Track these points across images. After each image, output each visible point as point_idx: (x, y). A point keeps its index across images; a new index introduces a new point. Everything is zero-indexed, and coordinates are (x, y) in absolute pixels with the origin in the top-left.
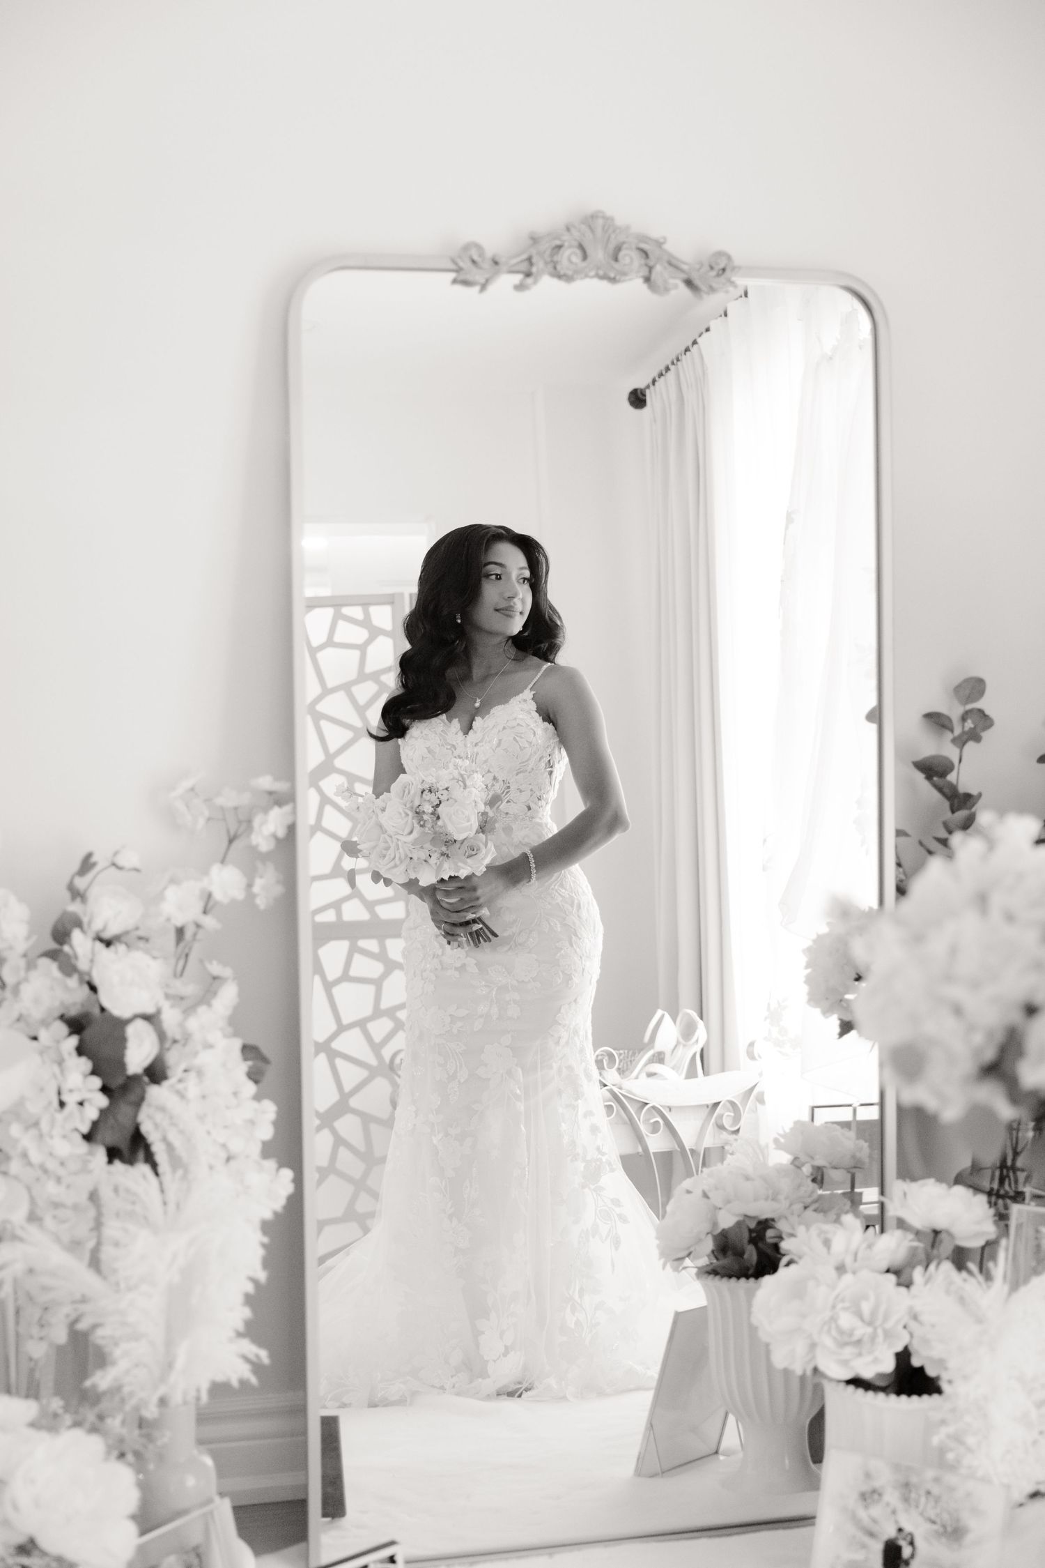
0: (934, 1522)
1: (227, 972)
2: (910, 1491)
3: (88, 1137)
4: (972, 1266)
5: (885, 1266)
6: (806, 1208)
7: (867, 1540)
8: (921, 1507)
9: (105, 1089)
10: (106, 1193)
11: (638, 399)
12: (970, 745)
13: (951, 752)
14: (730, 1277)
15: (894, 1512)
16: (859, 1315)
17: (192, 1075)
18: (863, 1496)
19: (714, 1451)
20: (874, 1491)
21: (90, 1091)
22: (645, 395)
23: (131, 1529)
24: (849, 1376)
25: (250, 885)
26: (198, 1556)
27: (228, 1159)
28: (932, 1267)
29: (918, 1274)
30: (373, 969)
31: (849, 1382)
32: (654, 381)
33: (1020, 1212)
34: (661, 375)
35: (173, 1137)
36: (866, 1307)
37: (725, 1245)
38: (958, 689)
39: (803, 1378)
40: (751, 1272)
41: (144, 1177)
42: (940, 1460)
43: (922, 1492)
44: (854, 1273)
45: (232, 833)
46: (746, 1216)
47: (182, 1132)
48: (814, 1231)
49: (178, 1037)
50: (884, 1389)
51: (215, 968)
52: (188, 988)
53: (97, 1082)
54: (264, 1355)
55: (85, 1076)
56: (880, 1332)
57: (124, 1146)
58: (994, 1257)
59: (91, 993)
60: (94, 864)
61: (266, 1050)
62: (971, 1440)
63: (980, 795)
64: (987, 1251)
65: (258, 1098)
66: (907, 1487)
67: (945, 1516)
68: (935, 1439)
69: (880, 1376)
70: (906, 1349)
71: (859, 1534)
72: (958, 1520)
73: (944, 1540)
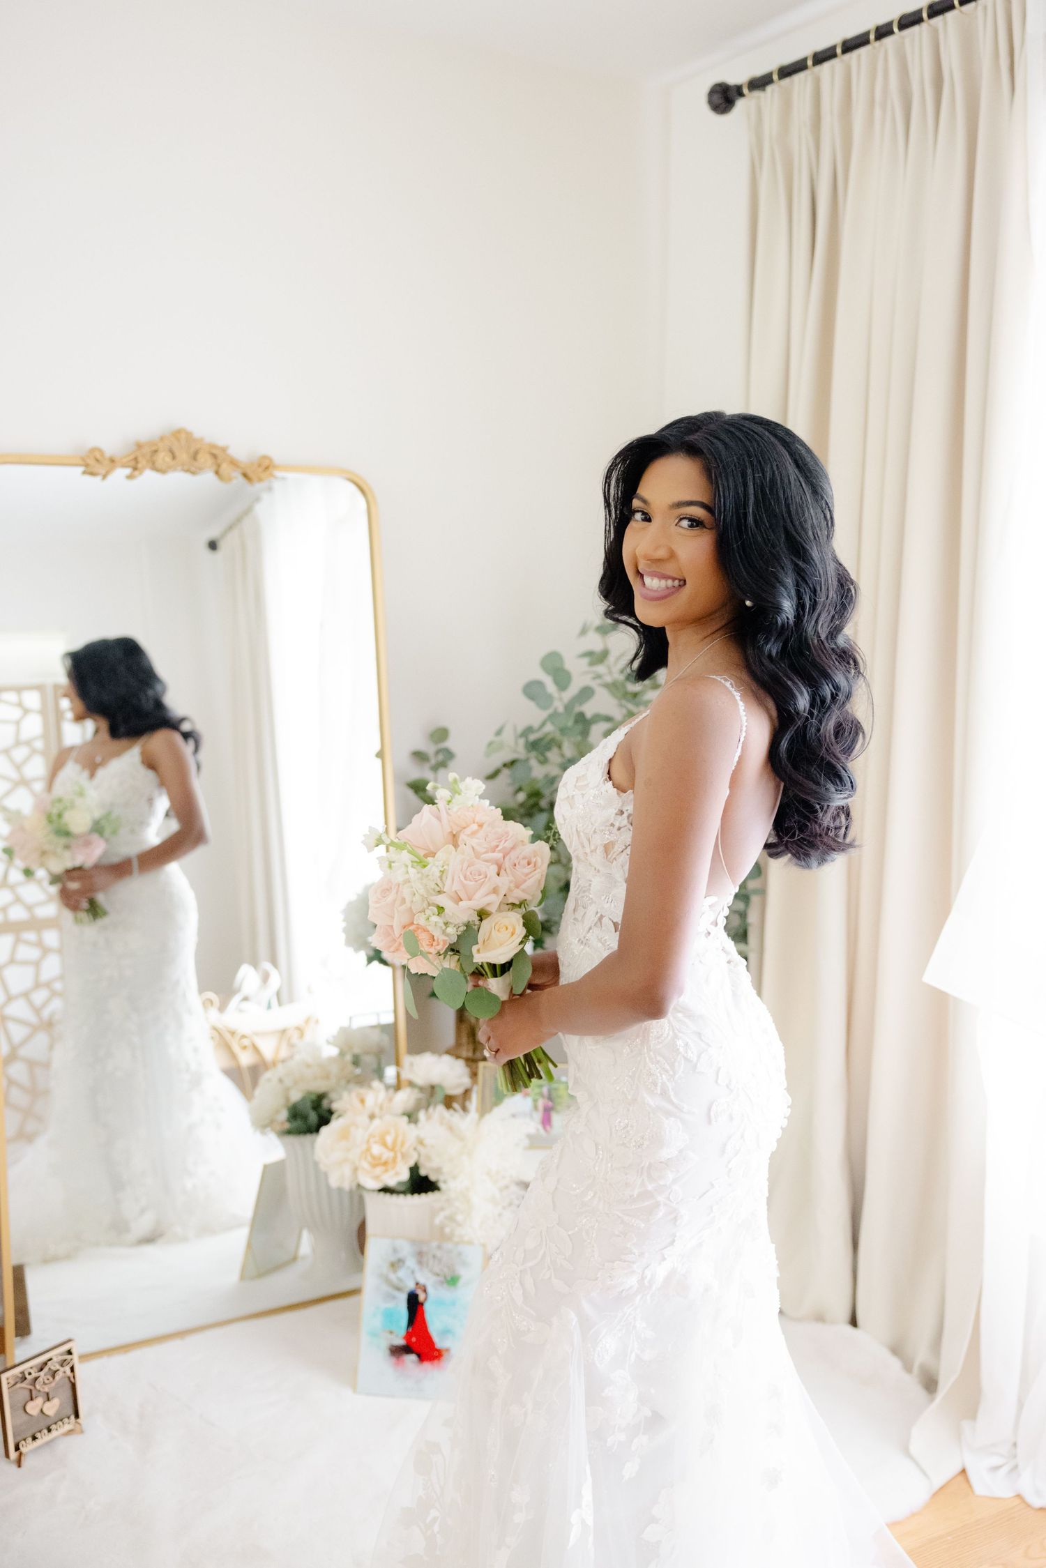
0: (438, 1275)
2: (423, 1257)
4: (456, 1105)
5: (400, 1111)
6: (348, 1082)
7: (396, 1293)
8: (430, 1267)
11: (213, 546)
12: (440, 771)
13: (427, 774)
14: (300, 1134)
15: (413, 1272)
16: (384, 1144)
18: (392, 1265)
19: (293, 1258)
20: (400, 1260)
22: (218, 544)
24: (380, 1186)
28: (431, 1109)
29: (422, 1115)
30: (34, 953)
31: (381, 1190)
32: (225, 533)
33: (485, 1067)
34: (229, 529)
36: (389, 1139)
37: (296, 1113)
38: (431, 736)
39: (351, 1192)
40: (314, 1129)
42: (442, 1236)
43: (430, 1257)
44: (381, 1118)
46: (308, 1091)
48: (353, 1095)
50: (404, 1193)
56: (399, 1155)
58: (470, 1099)
62: (460, 1218)
64: (467, 1093)
66: (420, 1256)
67: (446, 1270)
68: (437, 1221)
69: (400, 1183)
70: (416, 1164)
71: (391, 1290)
72: (454, 1271)
73: (445, 1286)
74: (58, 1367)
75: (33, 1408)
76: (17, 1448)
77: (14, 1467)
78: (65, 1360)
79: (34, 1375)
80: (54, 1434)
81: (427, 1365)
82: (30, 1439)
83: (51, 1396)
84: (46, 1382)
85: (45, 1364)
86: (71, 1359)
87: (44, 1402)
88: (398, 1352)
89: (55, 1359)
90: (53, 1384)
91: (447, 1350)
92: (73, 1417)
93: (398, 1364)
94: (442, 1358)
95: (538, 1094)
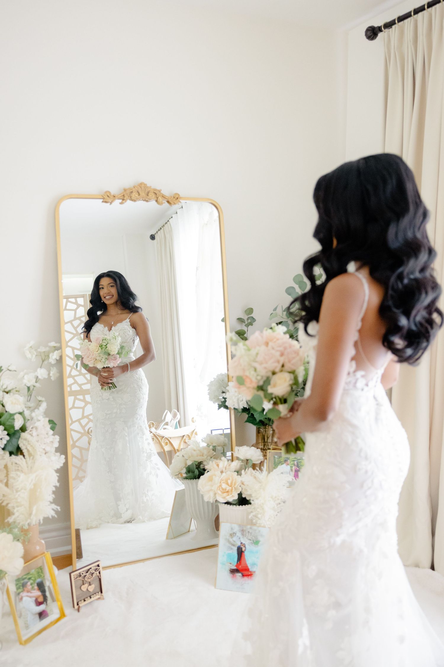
0: (250, 540)
1: (43, 399)
2: (244, 532)
3: (3, 449)
4: (257, 468)
5: (234, 470)
6: (211, 458)
7: (233, 547)
8: (247, 536)
9: (8, 435)
10: (9, 465)
11: (153, 237)
12: (250, 326)
13: (245, 329)
14: (191, 479)
15: (239, 538)
16: (228, 484)
17: (34, 429)
18: (231, 535)
19: (188, 531)
20: (234, 533)
21: (4, 435)
22: (155, 236)
23: (22, 561)
24: (225, 502)
25: (49, 374)
26: (41, 569)
27: (45, 453)
28: (247, 470)
29: (243, 472)
30: (82, 404)
31: (225, 503)
32: (157, 232)
33: (269, 452)
34: (159, 230)
35: (29, 448)
36: (229, 482)
37: (189, 470)
38: (246, 311)
39: (212, 504)
40: (197, 477)
41: (21, 459)
42: (252, 523)
43: (247, 532)
44: (226, 473)
45: (43, 359)
46: (195, 461)
47: (32, 446)
48: (214, 462)
49: (29, 419)
50: (235, 504)
51: (40, 398)
52: (32, 404)
53: (6, 432)
54: (59, 508)
55: (2, 431)
56: (233, 488)
57: (14, 451)
58: (263, 466)
59: (3, 407)
60: (2, 370)
61: (55, 422)
62: (259, 516)
64: (262, 463)
65: (54, 435)
66: (243, 531)
67: (254, 538)
68: (250, 517)
69: (234, 500)
70: (241, 492)
71: (230, 545)
72: (257, 538)
73: (253, 545)
74: (94, 572)
75: (84, 588)
76: (78, 604)
77: (77, 612)
78: (97, 569)
79: (84, 574)
80: (92, 599)
81: (246, 578)
82: (83, 601)
83: (91, 583)
84: (89, 577)
85: (89, 570)
86: (99, 569)
87: (88, 586)
88: (233, 571)
89: (93, 568)
90: (92, 579)
91: (254, 572)
92: (100, 592)
93: (233, 577)
94: (252, 576)
95: (293, 464)
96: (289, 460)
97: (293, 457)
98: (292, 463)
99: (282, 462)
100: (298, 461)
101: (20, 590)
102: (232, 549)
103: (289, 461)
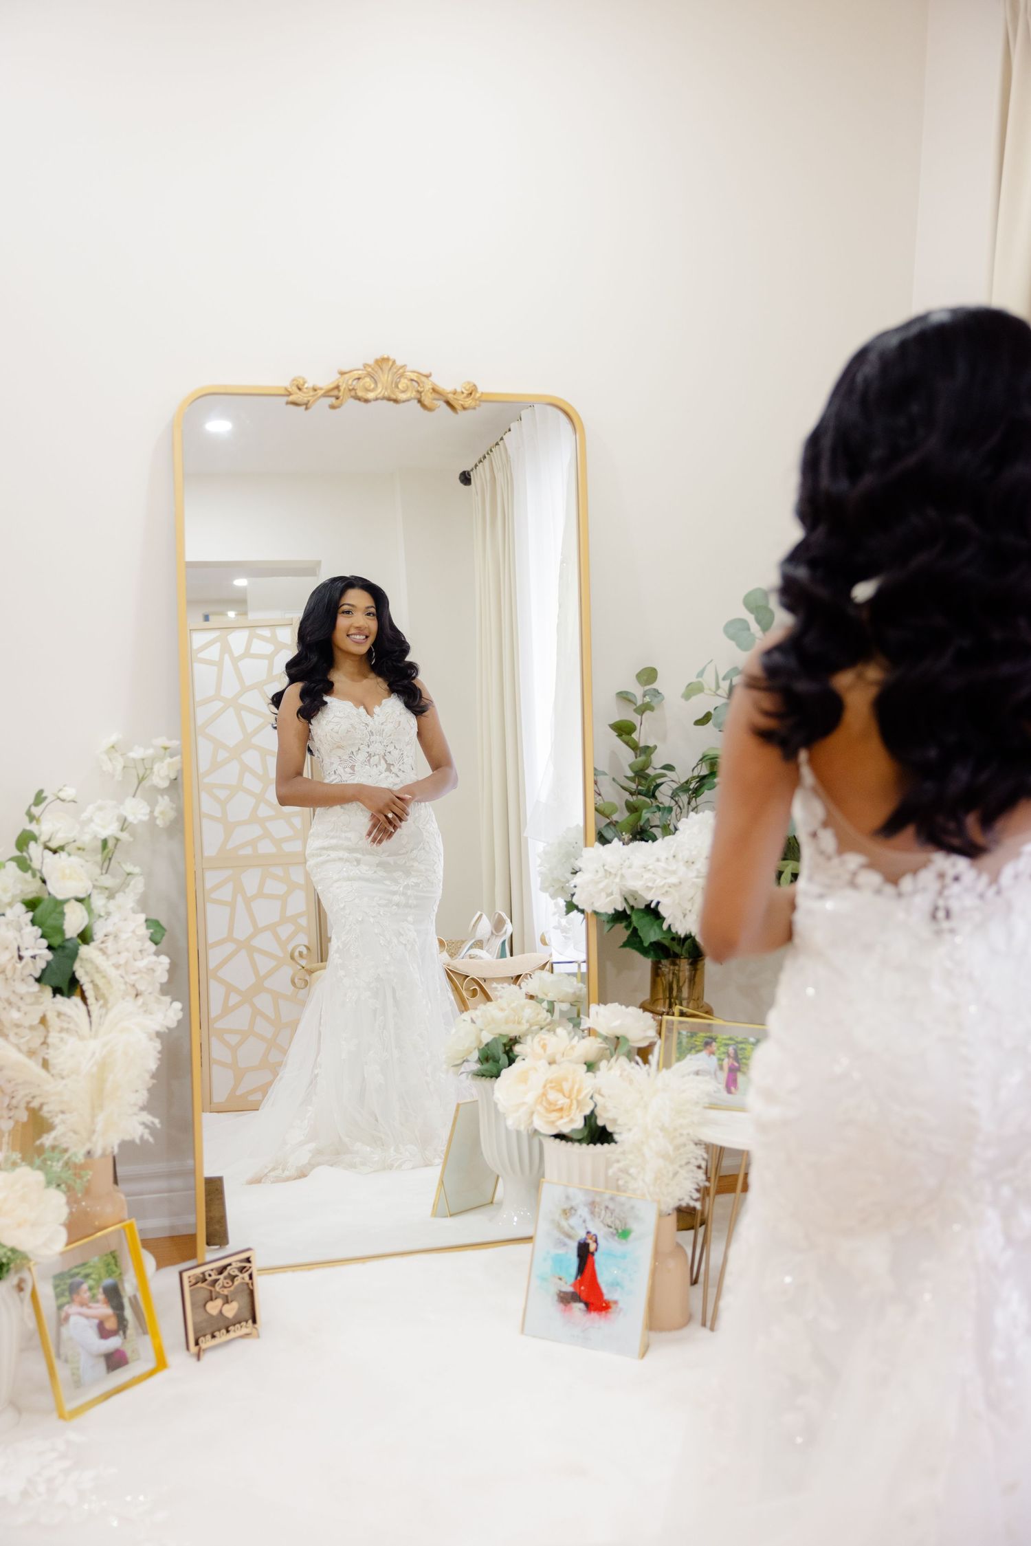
0: (610, 1227)
1: (137, 870)
2: (595, 1207)
3: (38, 980)
5: (580, 1060)
6: (542, 1029)
7: (567, 1240)
8: (602, 1218)
9: (50, 948)
10: (51, 1017)
11: (466, 478)
12: (648, 713)
13: (635, 718)
14: (492, 1077)
15: (584, 1221)
16: (561, 1091)
17: (111, 938)
18: (565, 1212)
19: (490, 1201)
20: (572, 1208)
21: (40, 949)
22: (470, 476)
23: (63, 1235)
24: (555, 1132)
25: (152, 812)
26: (114, 1257)
27: (137, 995)
28: (613, 1060)
29: (602, 1065)
31: (556, 1136)
32: (476, 466)
33: (671, 1021)
34: (480, 461)
35: (100, 982)
36: (566, 1086)
37: (486, 1055)
38: (638, 676)
39: (529, 1136)
41: (76, 1005)
42: (615, 1185)
43: (603, 1207)
44: (560, 1064)
45: (141, 776)
46: (501, 1035)
47: (104, 977)
48: (536, 1039)
49: (102, 914)
50: (580, 1141)
51: (129, 868)
52: (107, 881)
53: (44, 943)
54: (157, 1121)
55: (36, 939)
56: (575, 1102)
57: (65, 987)
58: (652, 1052)
59: (43, 884)
60: (45, 798)
61: (162, 923)
62: (634, 1171)
63: (655, 747)
64: (650, 1046)
65: (157, 954)
66: (592, 1205)
67: (618, 1222)
68: (610, 1172)
69: (574, 1131)
70: (592, 1112)
71: (562, 1237)
72: (626, 1224)
73: (616, 1238)
74: (237, 1273)
75: (213, 1308)
76: (197, 1343)
77: (194, 1360)
78: (245, 1267)
79: (214, 1277)
80: (232, 1335)
81: (594, 1315)
82: (209, 1337)
83: (230, 1299)
84: (226, 1285)
85: (225, 1268)
86: (250, 1267)
87: (224, 1304)
88: (566, 1299)
89: (234, 1265)
90: (232, 1288)
91: (616, 1302)
92: (250, 1322)
93: (565, 1310)
94: (610, 1310)
95: (724, 1053)
96: (715, 1042)
97: (725, 1037)
98: (722, 1049)
99: (696, 1046)
100: (737, 1047)
101: (64, 1300)
102: (565, 1245)
103: (714, 1044)
